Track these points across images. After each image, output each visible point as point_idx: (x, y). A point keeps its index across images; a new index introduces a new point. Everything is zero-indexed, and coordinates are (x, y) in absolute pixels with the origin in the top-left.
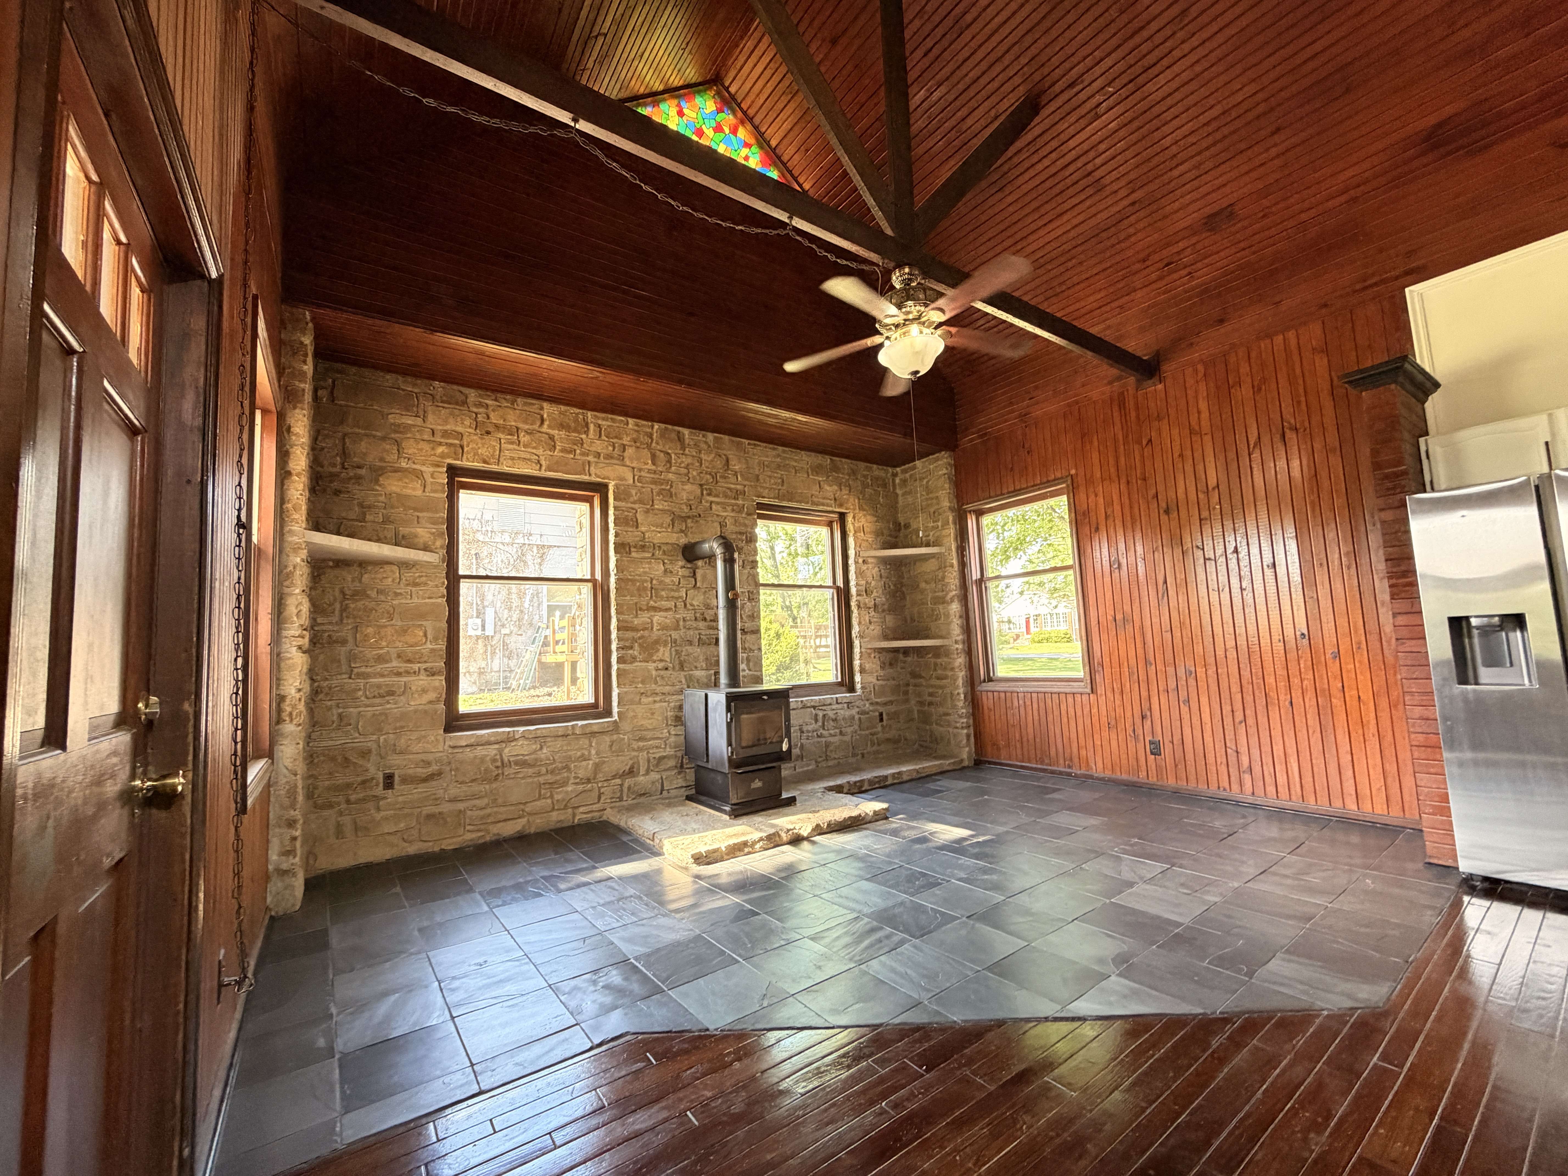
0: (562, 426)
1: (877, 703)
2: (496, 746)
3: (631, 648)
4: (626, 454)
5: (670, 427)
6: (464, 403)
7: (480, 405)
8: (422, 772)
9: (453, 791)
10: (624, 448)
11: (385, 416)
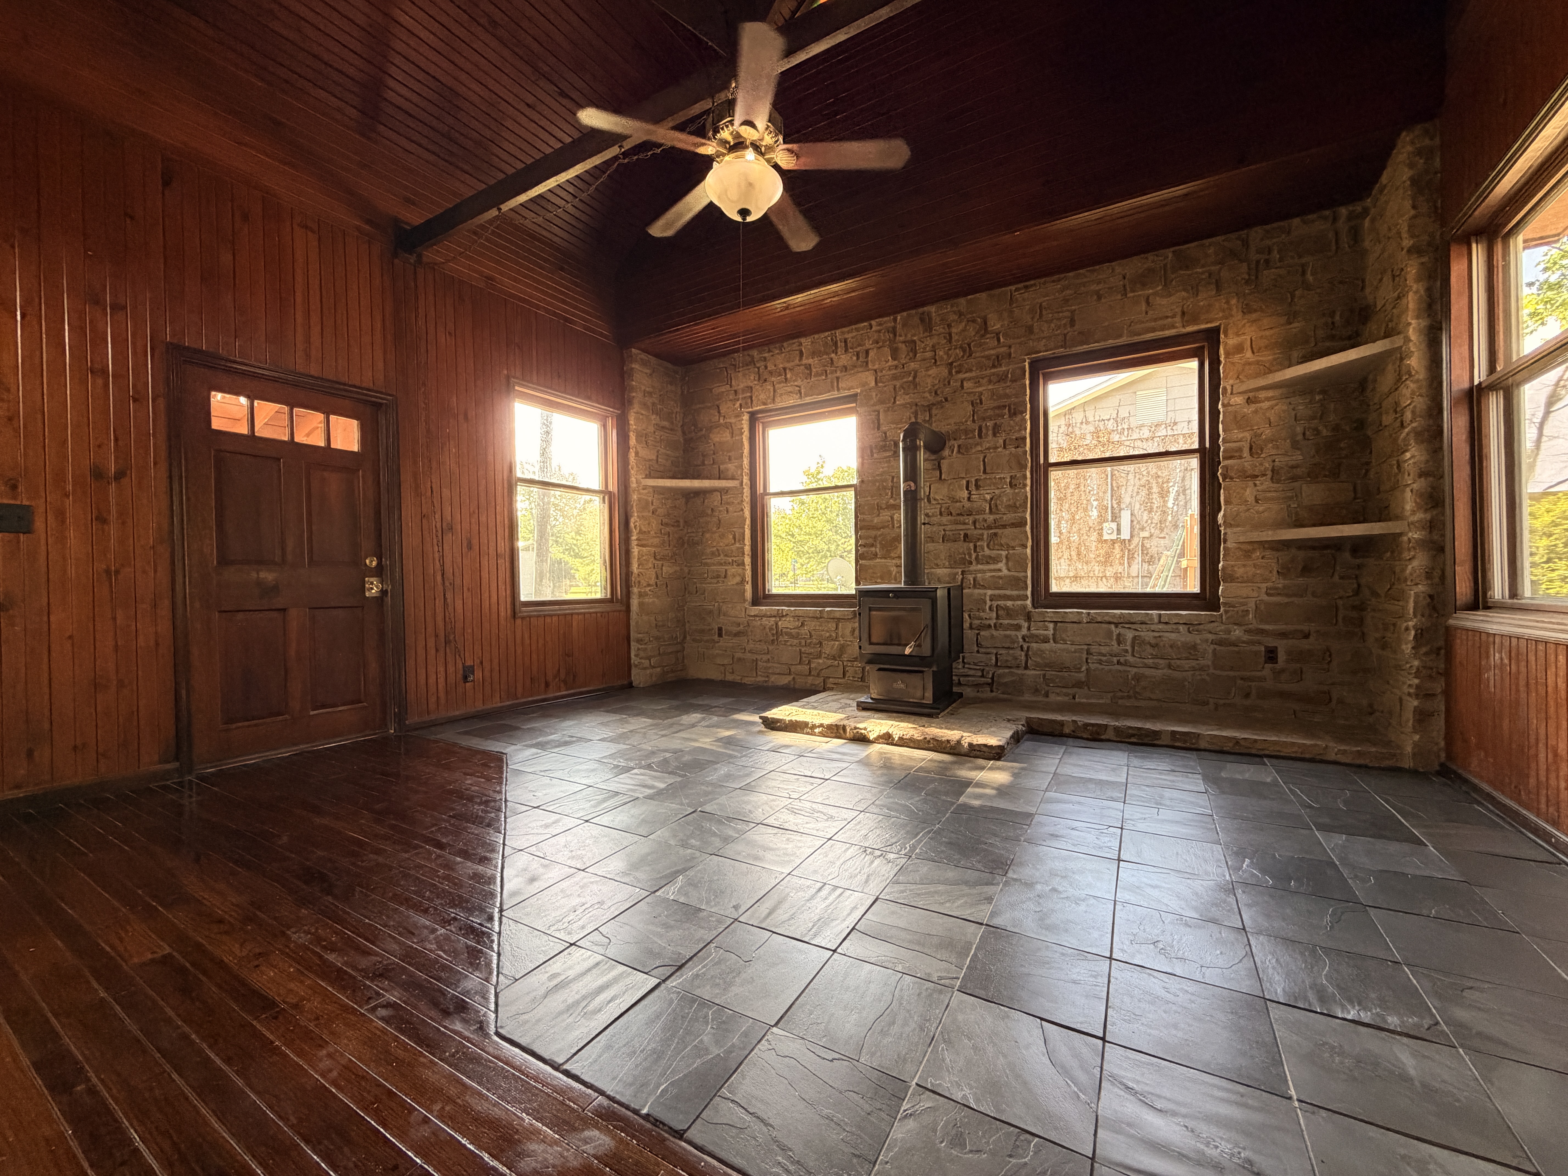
0: (813, 354)
1: (1262, 632)
2: (773, 619)
3: (872, 545)
4: (870, 358)
5: (913, 312)
6: (752, 362)
7: (760, 360)
8: (735, 629)
9: (751, 646)
10: (867, 352)
11: (711, 390)
